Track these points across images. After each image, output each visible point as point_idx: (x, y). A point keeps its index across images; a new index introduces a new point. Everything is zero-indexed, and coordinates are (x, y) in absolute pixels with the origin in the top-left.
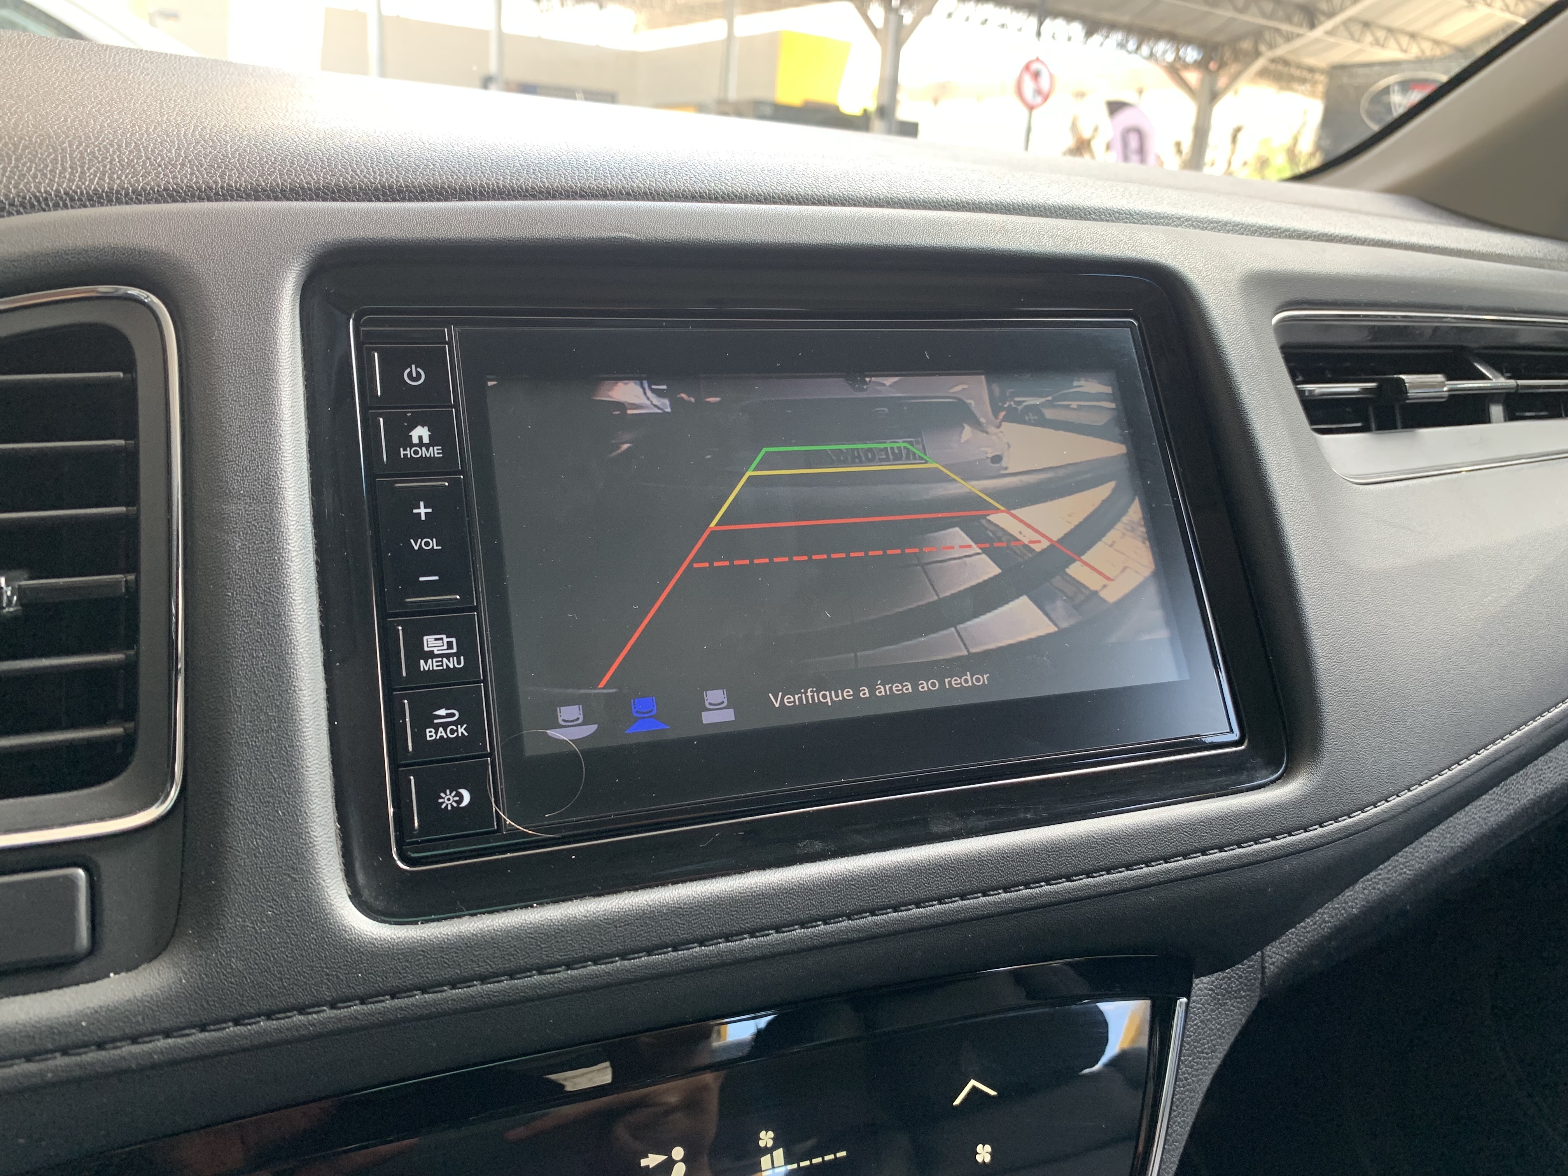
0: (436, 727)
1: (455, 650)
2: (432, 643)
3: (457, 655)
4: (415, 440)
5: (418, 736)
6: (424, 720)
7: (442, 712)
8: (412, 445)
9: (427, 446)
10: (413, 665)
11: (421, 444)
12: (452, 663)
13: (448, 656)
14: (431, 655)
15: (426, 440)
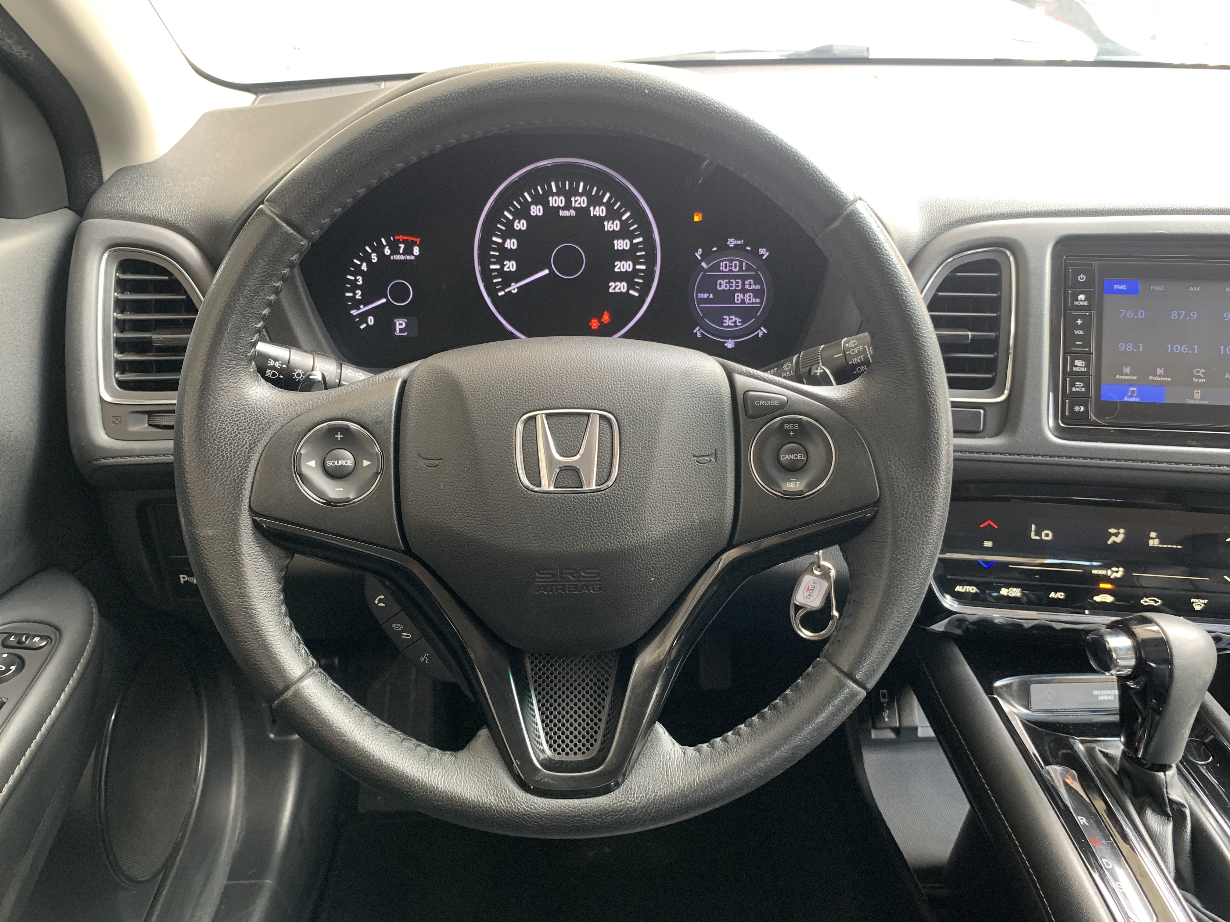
0: (1076, 387)
1: (1084, 366)
2: (1077, 362)
3: (1084, 367)
4: (1079, 299)
5: (1071, 389)
6: (1073, 385)
7: (1078, 383)
8: (1078, 301)
9: (1083, 301)
10: (1071, 368)
11: (1081, 301)
12: (1083, 369)
13: (1081, 367)
14: (1077, 366)
15: (1083, 299)
